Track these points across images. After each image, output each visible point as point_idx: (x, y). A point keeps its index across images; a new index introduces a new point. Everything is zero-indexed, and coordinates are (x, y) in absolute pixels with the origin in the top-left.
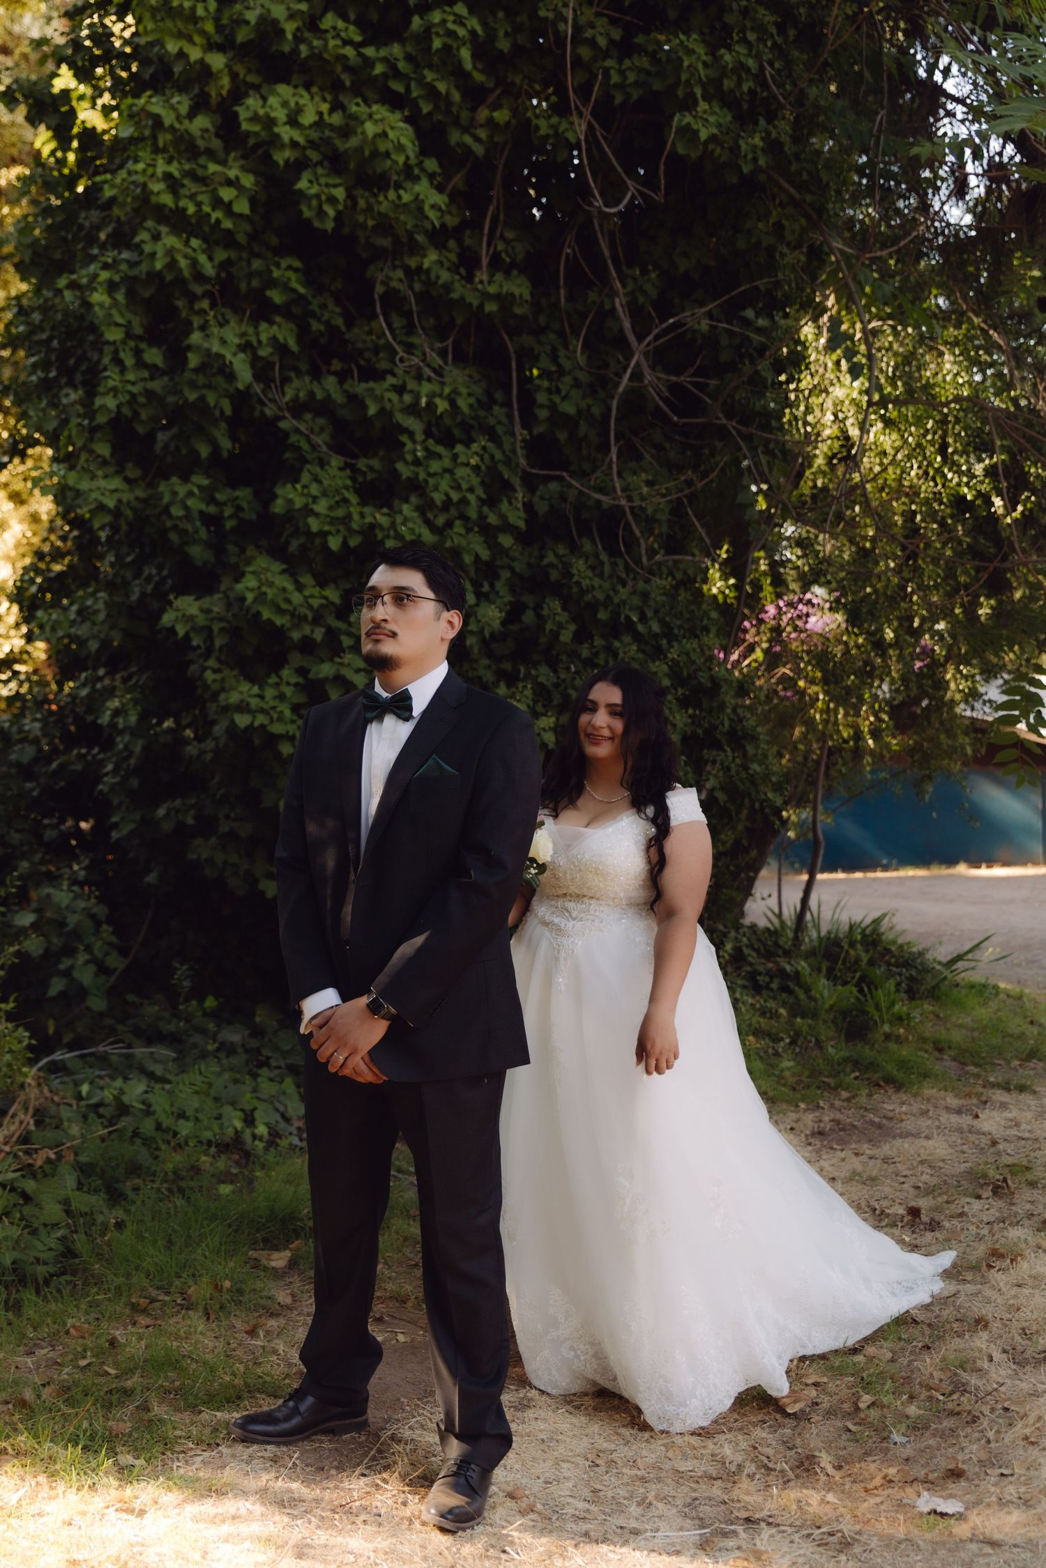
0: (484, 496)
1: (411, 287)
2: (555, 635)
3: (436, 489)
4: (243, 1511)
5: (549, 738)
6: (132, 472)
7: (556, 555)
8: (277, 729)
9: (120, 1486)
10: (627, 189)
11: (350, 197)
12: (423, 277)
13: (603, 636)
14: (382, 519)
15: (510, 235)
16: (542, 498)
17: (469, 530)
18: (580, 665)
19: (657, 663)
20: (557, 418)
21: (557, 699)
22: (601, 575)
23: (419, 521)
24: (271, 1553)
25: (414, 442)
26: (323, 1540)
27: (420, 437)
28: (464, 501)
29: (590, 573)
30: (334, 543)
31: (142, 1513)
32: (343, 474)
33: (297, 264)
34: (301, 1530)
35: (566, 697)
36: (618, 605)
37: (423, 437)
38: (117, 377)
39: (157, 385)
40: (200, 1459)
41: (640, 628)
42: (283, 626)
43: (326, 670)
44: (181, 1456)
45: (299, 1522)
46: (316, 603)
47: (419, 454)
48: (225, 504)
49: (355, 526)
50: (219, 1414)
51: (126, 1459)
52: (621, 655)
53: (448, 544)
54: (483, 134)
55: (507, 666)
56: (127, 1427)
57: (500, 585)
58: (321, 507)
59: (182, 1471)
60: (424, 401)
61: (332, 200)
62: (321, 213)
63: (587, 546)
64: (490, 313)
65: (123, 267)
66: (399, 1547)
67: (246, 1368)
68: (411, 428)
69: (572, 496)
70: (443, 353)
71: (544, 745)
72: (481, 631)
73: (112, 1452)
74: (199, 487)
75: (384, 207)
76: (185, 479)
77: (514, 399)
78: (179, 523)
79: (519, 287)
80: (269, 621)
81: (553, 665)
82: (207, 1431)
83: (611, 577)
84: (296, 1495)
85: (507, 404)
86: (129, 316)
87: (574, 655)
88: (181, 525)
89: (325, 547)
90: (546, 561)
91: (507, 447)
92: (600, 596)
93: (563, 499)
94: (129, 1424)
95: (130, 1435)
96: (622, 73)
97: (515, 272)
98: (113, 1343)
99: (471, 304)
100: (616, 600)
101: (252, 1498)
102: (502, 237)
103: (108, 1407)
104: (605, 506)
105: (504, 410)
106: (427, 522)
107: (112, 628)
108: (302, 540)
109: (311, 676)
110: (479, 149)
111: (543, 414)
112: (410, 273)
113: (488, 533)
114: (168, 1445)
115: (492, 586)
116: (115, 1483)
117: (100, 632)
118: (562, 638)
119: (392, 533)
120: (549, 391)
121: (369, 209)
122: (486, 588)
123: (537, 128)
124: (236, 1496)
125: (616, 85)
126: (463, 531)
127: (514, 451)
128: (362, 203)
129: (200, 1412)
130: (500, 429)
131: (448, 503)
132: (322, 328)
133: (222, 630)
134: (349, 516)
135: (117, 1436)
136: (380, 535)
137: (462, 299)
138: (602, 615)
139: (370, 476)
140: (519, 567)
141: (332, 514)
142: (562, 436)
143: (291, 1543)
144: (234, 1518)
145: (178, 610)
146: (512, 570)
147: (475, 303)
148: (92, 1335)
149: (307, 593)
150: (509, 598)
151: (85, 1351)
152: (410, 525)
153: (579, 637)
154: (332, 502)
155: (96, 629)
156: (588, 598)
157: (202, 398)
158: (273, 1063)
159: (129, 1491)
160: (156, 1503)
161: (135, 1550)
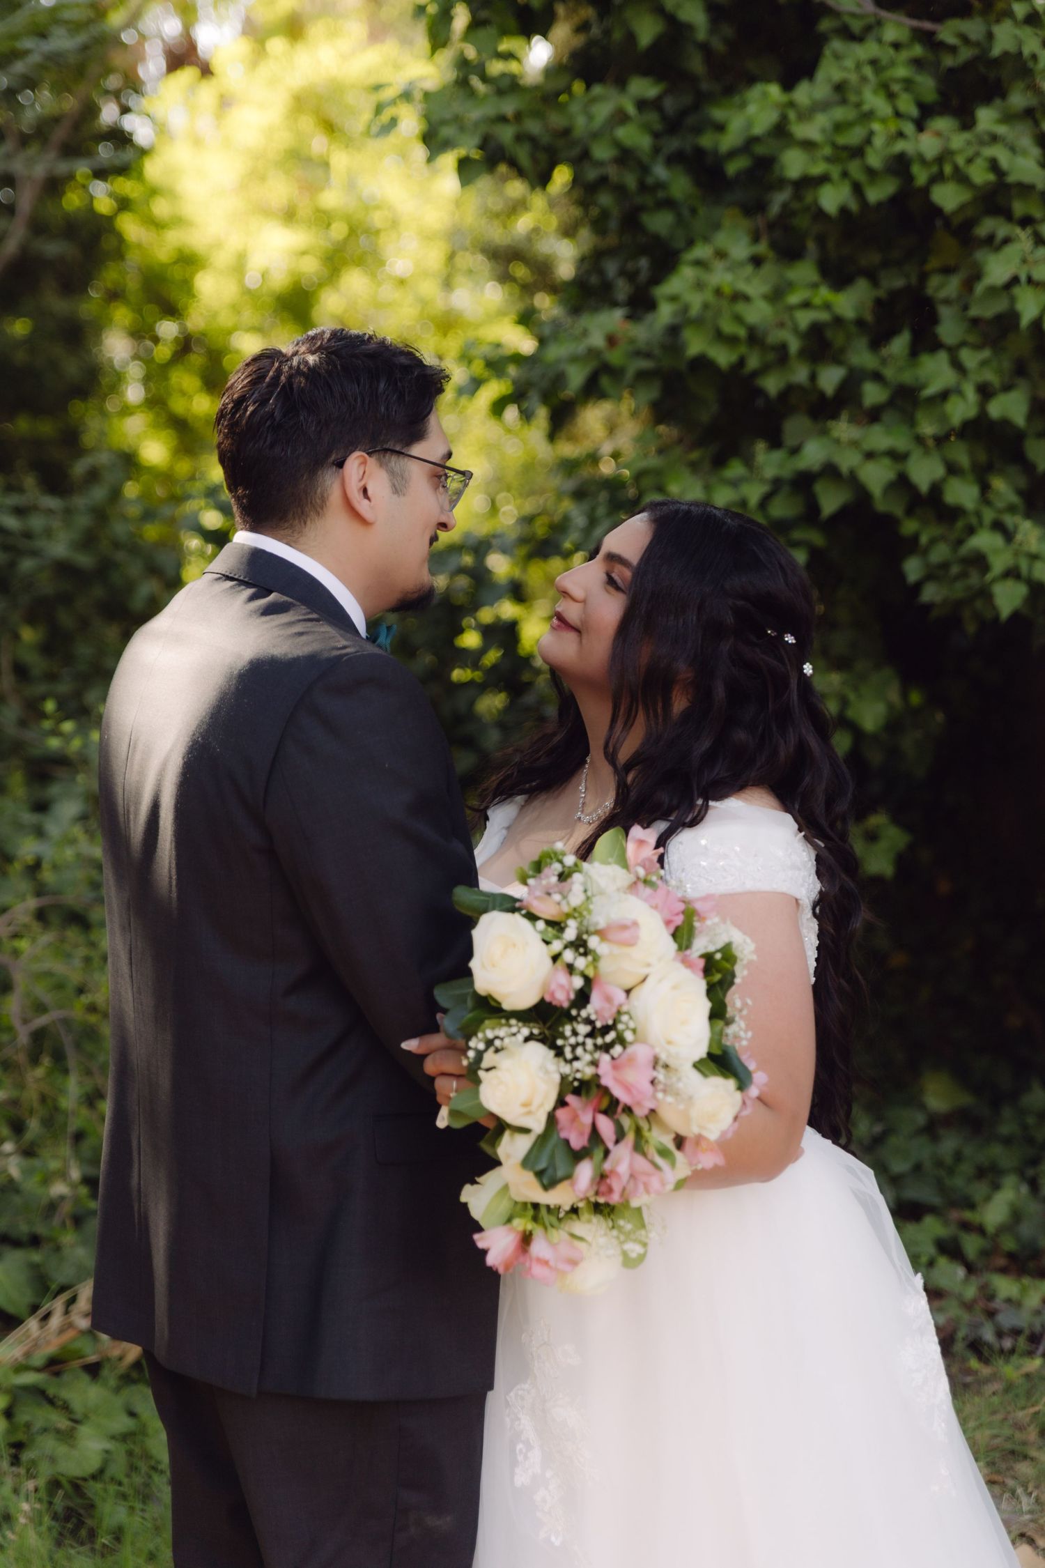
30: (834, 199)
42: (741, 362)
46: (804, 319)
49: (878, 161)
58: (815, 128)
108: (781, 197)
134: (868, 140)
136: (921, 176)
139: (966, 54)
141: (842, 140)
149: (794, 298)
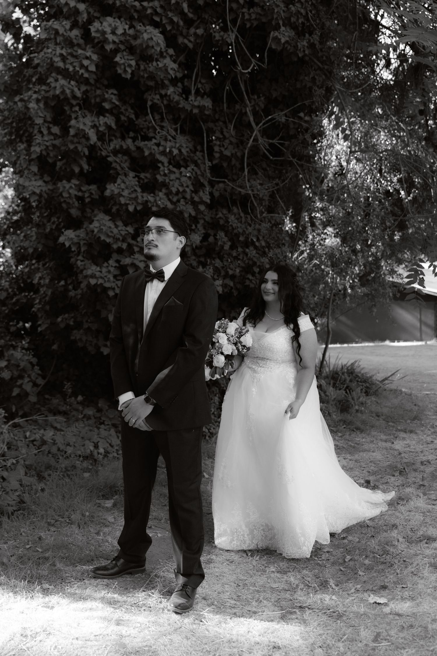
0: (193, 189)
1: (163, 103)
2: (222, 247)
3: (173, 186)
4: (94, 607)
5: (220, 289)
6: (47, 178)
7: (223, 214)
8: (107, 285)
9: (43, 597)
10: (252, 63)
11: (137, 64)
12: (168, 98)
13: (242, 247)
14: (151, 199)
15: (203, 81)
16: (217, 190)
17: (187, 203)
18: (232, 259)
19: (264, 258)
20: (223, 157)
21: (223, 273)
22: (241, 222)
23: (166, 199)
24: (106, 623)
25: (164, 166)
26: (127, 618)
27: (166, 164)
28: (184, 191)
29: (236, 221)
30: (131, 208)
31: (52, 608)
32: (134, 179)
33: (115, 92)
34: (119, 614)
35: (227, 272)
36: (248, 234)
37: (168, 164)
38: (40, 138)
39: (57, 142)
40: (76, 585)
41: (257, 244)
42: (110, 242)
43: (127, 261)
44: (69, 584)
45: (117, 611)
46: (123, 233)
47: (166, 172)
48: (85, 192)
49: (139, 201)
50: (84, 567)
51: (46, 586)
52: (249, 255)
53: (178, 209)
54: (192, 39)
55: (202, 259)
56: (46, 573)
57: (199, 226)
58: (126, 193)
59: (69, 590)
60: (168, 150)
61: (130, 66)
62: (125, 71)
63: (235, 210)
64: (195, 113)
65: (43, 93)
66: (159, 620)
67: (95, 548)
68: (163, 161)
69: (229, 189)
70: (176, 130)
71: (218, 292)
72: (192, 245)
73: (40, 583)
74: (75, 185)
75: (151, 69)
76: (69, 181)
77: (205, 149)
78: (66, 199)
79: (207, 103)
80: (104, 240)
81: (221, 259)
82: (79, 574)
83: (245, 223)
84: (116, 600)
85: (203, 151)
86: (46, 113)
87: (229, 255)
88: (68, 200)
89: (127, 210)
90: (218, 216)
91: (202, 169)
92: (241, 231)
93: (225, 190)
94: (47, 572)
95: (47, 576)
96: (250, 14)
97: (205, 97)
98: (40, 538)
99: (187, 110)
100: (247, 232)
101: (98, 601)
102: (200, 82)
103: (39, 564)
104: (243, 194)
105: (201, 154)
106: (169, 200)
107: (38, 243)
108: (118, 207)
109: (121, 263)
110: (191, 45)
111: (217, 155)
112: (162, 96)
113: (194, 204)
114: (63, 580)
115: (196, 226)
116: (41, 596)
117: (33, 245)
118: (225, 248)
119: (155, 204)
120: (220, 146)
121: (145, 69)
122: (194, 227)
123: (215, 37)
124: (91, 600)
125: (247, 19)
126: (184, 204)
127: (205, 171)
128: (142, 67)
129: (76, 566)
130: (199, 162)
131: (178, 192)
132: (126, 119)
133: (84, 244)
134: (137, 197)
135: (42, 576)
136: (150, 205)
137: (184, 107)
138: (241, 239)
139: (146, 181)
140: (207, 218)
141: (131, 196)
142: (225, 165)
143: (114, 619)
144: (90, 609)
145: (66, 236)
146: (204, 220)
147: (189, 109)
148: (31, 535)
149: (119, 229)
150: (203, 231)
151: (28, 542)
152: (162, 201)
153: (232, 247)
154: (130, 191)
155: (32, 243)
156: (235, 231)
157: (76, 148)
158: (106, 423)
159: (47, 599)
160: (58, 603)
161: (50, 623)
